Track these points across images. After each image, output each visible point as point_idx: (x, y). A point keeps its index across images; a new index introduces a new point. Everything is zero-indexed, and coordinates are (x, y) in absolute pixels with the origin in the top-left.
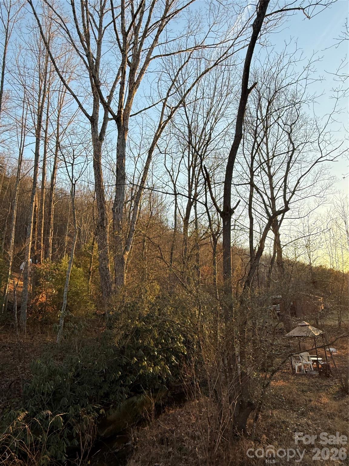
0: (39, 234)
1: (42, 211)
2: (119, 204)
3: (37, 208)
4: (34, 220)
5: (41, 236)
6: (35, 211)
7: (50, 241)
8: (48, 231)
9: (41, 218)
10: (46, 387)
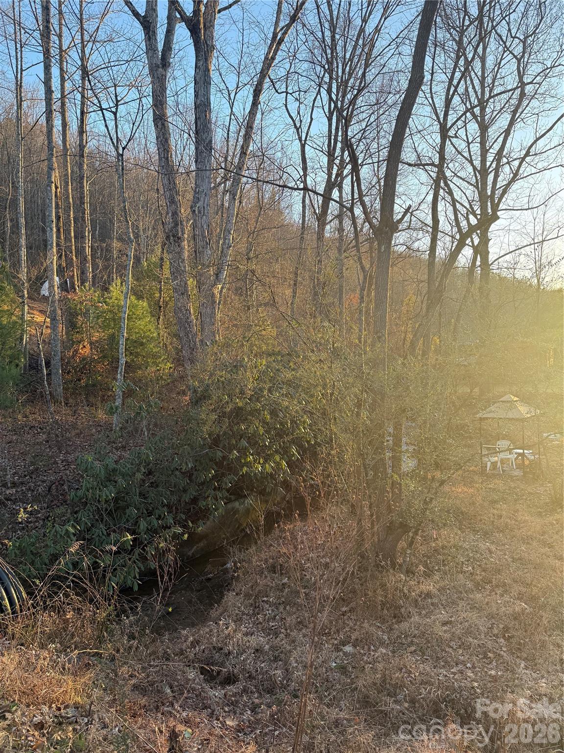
0: (68, 239)
1: (68, 197)
2: (202, 199)
3: (59, 190)
4: (57, 213)
5: (71, 241)
6: (56, 196)
7: (88, 251)
8: (83, 232)
9: (67, 210)
10: (104, 494)
